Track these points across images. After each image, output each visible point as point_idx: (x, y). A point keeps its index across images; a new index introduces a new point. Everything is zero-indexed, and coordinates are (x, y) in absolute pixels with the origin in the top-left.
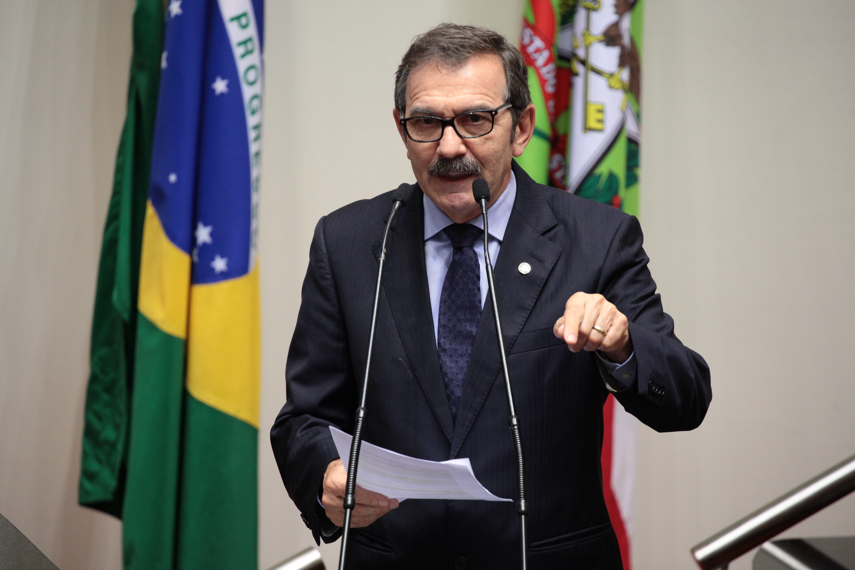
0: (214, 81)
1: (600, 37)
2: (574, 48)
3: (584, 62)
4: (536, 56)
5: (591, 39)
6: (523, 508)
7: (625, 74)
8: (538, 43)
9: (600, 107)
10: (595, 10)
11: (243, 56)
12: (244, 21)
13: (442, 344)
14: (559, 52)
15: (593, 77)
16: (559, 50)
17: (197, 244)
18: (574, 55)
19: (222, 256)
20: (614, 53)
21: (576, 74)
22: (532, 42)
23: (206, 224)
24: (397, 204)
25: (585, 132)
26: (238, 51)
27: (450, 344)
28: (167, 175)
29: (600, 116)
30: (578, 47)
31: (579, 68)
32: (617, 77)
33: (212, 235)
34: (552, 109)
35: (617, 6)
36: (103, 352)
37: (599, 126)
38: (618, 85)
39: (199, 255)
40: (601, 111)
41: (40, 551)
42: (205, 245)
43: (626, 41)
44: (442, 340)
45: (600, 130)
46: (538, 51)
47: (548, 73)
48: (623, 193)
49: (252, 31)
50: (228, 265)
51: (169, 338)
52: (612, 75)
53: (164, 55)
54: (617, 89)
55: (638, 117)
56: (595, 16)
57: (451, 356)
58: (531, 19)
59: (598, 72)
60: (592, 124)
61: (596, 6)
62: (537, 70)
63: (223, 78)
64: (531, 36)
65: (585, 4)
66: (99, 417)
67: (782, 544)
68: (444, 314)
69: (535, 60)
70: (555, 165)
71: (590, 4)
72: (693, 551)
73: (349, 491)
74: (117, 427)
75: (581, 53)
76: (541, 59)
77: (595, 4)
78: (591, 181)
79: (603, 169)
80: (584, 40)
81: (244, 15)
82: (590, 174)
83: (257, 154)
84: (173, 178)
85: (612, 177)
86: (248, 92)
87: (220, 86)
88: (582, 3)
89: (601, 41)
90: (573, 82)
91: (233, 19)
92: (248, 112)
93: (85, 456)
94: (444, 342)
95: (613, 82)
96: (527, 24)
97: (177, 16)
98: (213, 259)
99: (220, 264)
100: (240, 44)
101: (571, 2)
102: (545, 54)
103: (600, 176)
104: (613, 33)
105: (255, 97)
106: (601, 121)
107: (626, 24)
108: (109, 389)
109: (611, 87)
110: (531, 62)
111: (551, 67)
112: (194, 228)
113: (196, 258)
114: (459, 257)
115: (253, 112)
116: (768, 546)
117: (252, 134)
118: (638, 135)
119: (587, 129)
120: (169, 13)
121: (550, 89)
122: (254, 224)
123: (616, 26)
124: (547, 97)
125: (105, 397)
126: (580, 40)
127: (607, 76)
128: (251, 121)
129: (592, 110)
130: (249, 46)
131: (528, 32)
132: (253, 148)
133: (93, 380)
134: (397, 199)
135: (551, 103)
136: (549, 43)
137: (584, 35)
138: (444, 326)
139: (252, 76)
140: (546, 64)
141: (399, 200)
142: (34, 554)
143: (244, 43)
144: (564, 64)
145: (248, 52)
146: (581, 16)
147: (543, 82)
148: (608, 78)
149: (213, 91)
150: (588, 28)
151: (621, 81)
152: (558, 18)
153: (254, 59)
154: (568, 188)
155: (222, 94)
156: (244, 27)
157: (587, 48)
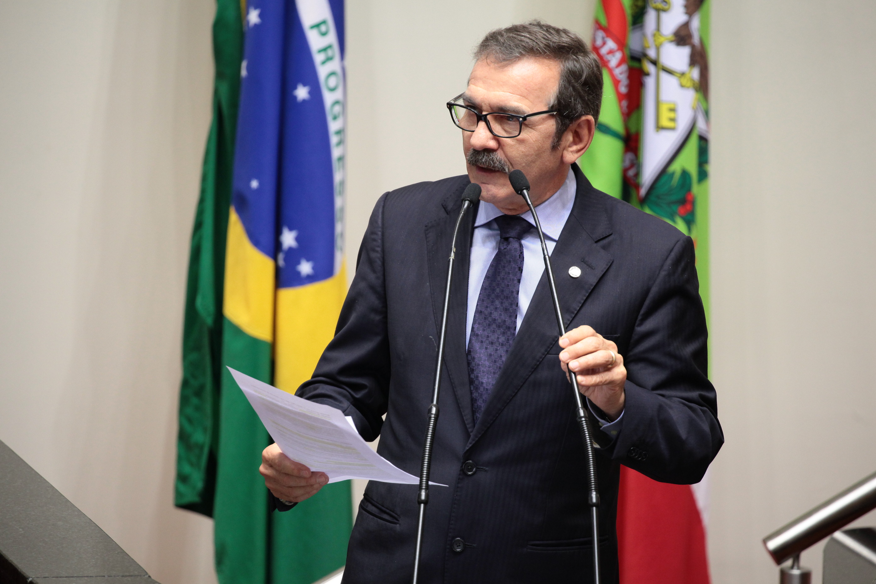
0: (295, 88)
1: (671, 37)
2: (644, 48)
3: (655, 63)
4: (609, 57)
5: (662, 39)
6: (594, 500)
7: (695, 73)
8: (611, 44)
9: (672, 106)
10: (664, 11)
11: (324, 63)
12: (323, 28)
13: (475, 329)
14: (631, 53)
15: (664, 76)
16: (630, 50)
17: (283, 249)
18: (645, 55)
19: (308, 260)
20: (684, 52)
21: (648, 74)
22: (604, 43)
23: (291, 229)
24: (466, 204)
25: (657, 131)
26: (318, 58)
27: (484, 330)
28: (249, 181)
29: (672, 115)
30: (649, 47)
31: (650, 68)
32: (688, 76)
33: (297, 239)
34: (625, 108)
35: (686, 7)
36: (194, 356)
37: (671, 124)
38: (689, 84)
39: (285, 260)
40: (673, 110)
41: (122, 549)
42: (291, 249)
43: (696, 40)
44: (476, 326)
45: (672, 129)
46: (611, 52)
47: (621, 74)
48: (696, 189)
49: (332, 38)
50: (314, 268)
51: (255, 342)
52: (683, 74)
53: (244, 64)
54: (688, 88)
55: (707, 114)
56: (665, 17)
57: (482, 342)
58: (603, 21)
59: (669, 72)
60: (665, 122)
61: (666, 7)
62: (611, 71)
63: (305, 85)
64: (603, 38)
65: (654, 5)
66: (190, 420)
67: (853, 534)
68: (483, 301)
69: (609, 61)
70: (628, 163)
71: (660, 5)
72: (765, 541)
73: (423, 486)
74: (205, 430)
75: (652, 53)
76: (614, 60)
77: (665, 5)
78: (664, 179)
79: (676, 167)
80: (655, 41)
81: (324, 22)
82: (663, 172)
83: (341, 159)
84: (254, 184)
85: (685, 174)
86: (329, 98)
87: (302, 93)
88: (652, 4)
89: (672, 41)
90: (644, 82)
91: (312, 27)
92: (329, 118)
93: (180, 459)
94: (477, 327)
95: (685, 81)
96: (598, 26)
97: (256, 26)
98: (299, 263)
99: (305, 268)
100: (320, 51)
101: (640, 3)
102: (618, 55)
103: (673, 174)
104: (683, 33)
105: (337, 102)
106: (673, 120)
107: (695, 24)
108: (199, 393)
109: (682, 86)
110: (605, 63)
111: (624, 67)
112: (278, 233)
113: (281, 262)
114: (505, 247)
115: (335, 118)
116: (838, 535)
117: (334, 139)
118: (707, 132)
119: (659, 128)
120: (248, 22)
121: (623, 89)
122: (338, 228)
123: (686, 26)
124: (620, 97)
125: (195, 401)
126: (650, 41)
127: (679, 75)
128: (333, 126)
129: (664, 109)
130: (330, 52)
131: (601, 34)
132: (336, 153)
133: (185, 384)
134: (466, 199)
135: (625, 103)
136: (622, 44)
137: (654, 35)
138: (481, 312)
139: (332, 82)
140: (619, 65)
141: (468, 200)
142: (117, 552)
143: (324, 50)
144: (636, 64)
145: (329, 59)
146: (650, 17)
147: (616, 83)
148: (680, 77)
149: (295, 98)
150: (658, 28)
151: (692, 80)
152: (629, 19)
153: (334, 65)
154: (642, 186)
155: (304, 101)
156: (324, 34)
157: (658, 49)
